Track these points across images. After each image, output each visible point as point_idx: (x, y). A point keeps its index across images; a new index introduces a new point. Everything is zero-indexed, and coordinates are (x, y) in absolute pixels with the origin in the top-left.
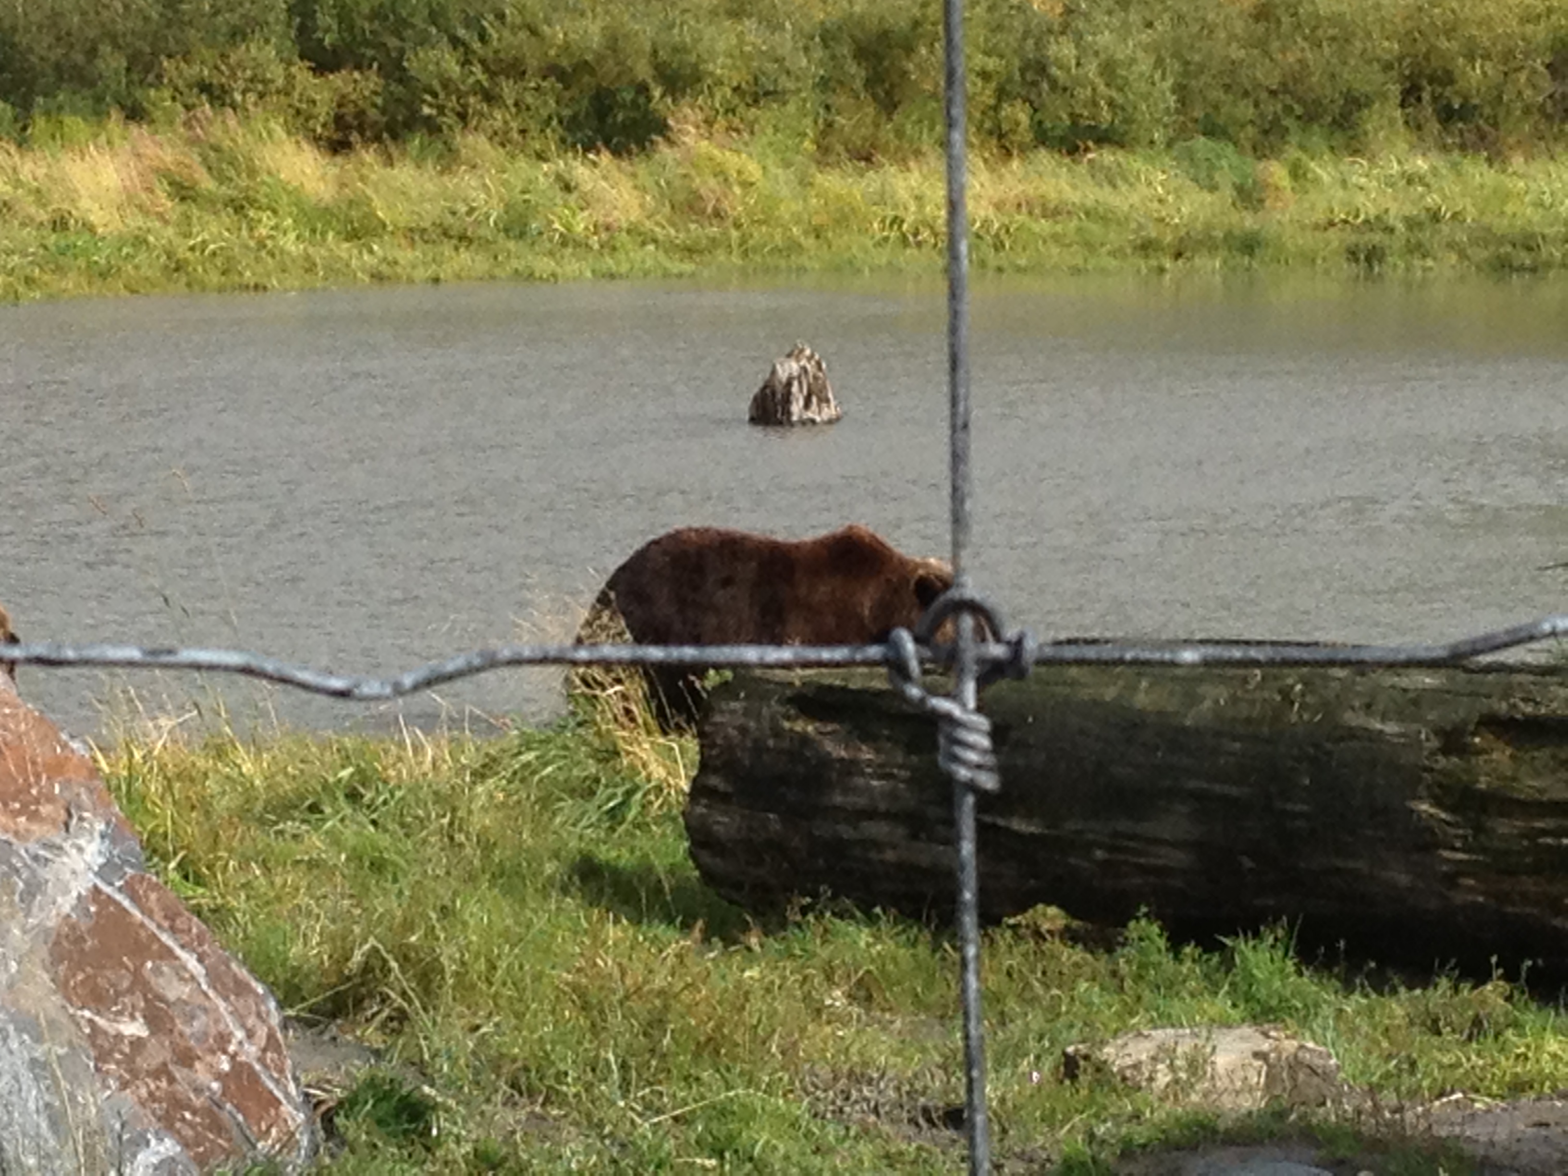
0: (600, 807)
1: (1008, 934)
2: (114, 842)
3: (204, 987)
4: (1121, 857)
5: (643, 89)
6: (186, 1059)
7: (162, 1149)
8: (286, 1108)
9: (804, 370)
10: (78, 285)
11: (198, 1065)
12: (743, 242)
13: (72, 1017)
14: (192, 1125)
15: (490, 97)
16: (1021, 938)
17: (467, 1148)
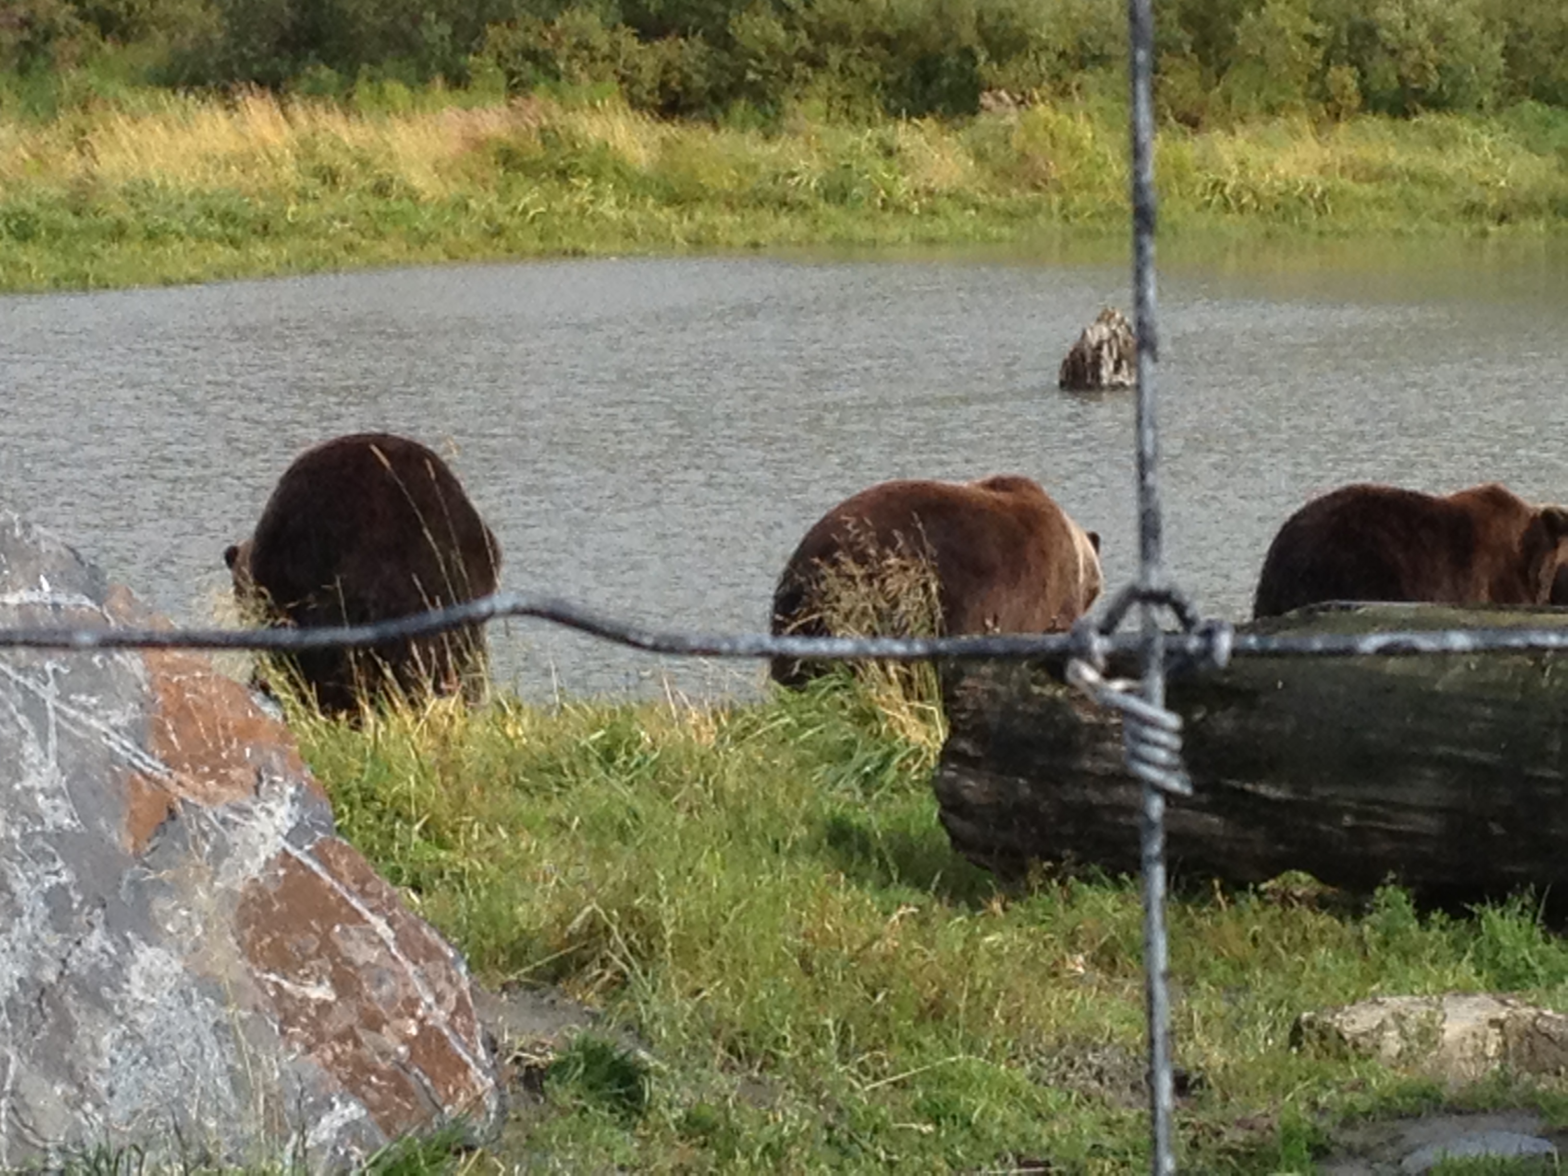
0: (858, 771)
1: (1254, 898)
2: (304, 806)
3: (394, 951)
4: (1371, 823)
5: (968, 54)
6: (374, 1023)
7: (347, 1112)
8: (476, 1072)
9: (1115, 335)
10: (397, 251)
11: (385, 1028)
12: (1063, 206)
13: (257, 980)
14: (378, 1089)
15: (817, 63)
16: (1269, 902)
17: (679, 1113)
